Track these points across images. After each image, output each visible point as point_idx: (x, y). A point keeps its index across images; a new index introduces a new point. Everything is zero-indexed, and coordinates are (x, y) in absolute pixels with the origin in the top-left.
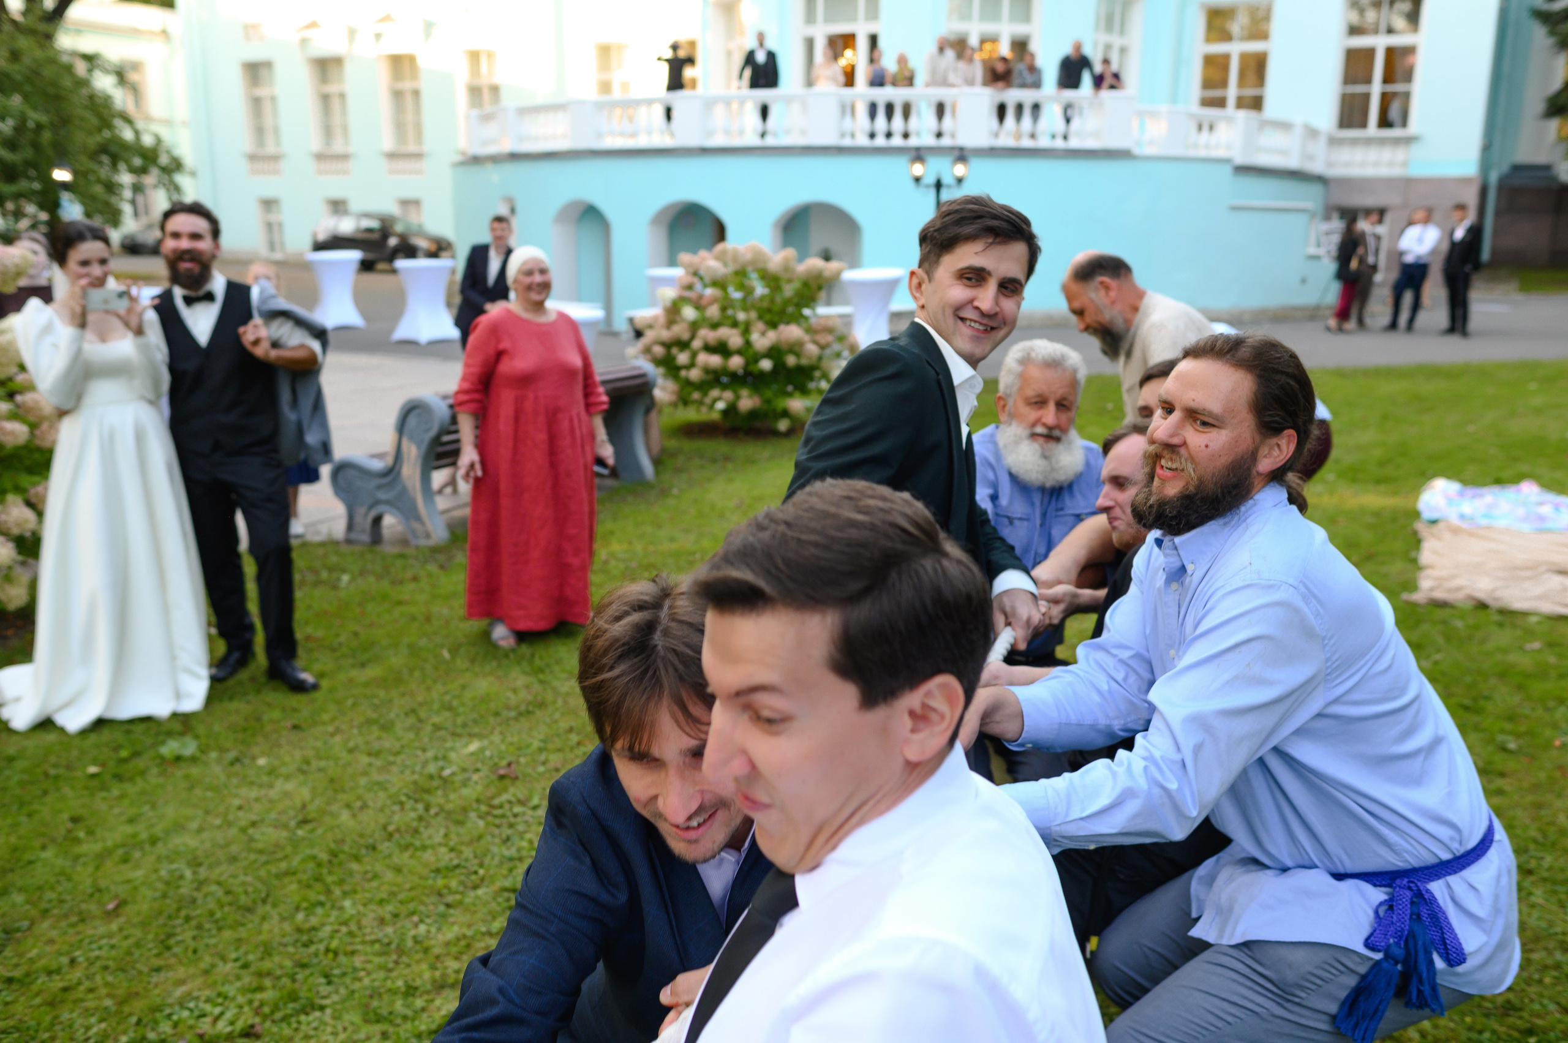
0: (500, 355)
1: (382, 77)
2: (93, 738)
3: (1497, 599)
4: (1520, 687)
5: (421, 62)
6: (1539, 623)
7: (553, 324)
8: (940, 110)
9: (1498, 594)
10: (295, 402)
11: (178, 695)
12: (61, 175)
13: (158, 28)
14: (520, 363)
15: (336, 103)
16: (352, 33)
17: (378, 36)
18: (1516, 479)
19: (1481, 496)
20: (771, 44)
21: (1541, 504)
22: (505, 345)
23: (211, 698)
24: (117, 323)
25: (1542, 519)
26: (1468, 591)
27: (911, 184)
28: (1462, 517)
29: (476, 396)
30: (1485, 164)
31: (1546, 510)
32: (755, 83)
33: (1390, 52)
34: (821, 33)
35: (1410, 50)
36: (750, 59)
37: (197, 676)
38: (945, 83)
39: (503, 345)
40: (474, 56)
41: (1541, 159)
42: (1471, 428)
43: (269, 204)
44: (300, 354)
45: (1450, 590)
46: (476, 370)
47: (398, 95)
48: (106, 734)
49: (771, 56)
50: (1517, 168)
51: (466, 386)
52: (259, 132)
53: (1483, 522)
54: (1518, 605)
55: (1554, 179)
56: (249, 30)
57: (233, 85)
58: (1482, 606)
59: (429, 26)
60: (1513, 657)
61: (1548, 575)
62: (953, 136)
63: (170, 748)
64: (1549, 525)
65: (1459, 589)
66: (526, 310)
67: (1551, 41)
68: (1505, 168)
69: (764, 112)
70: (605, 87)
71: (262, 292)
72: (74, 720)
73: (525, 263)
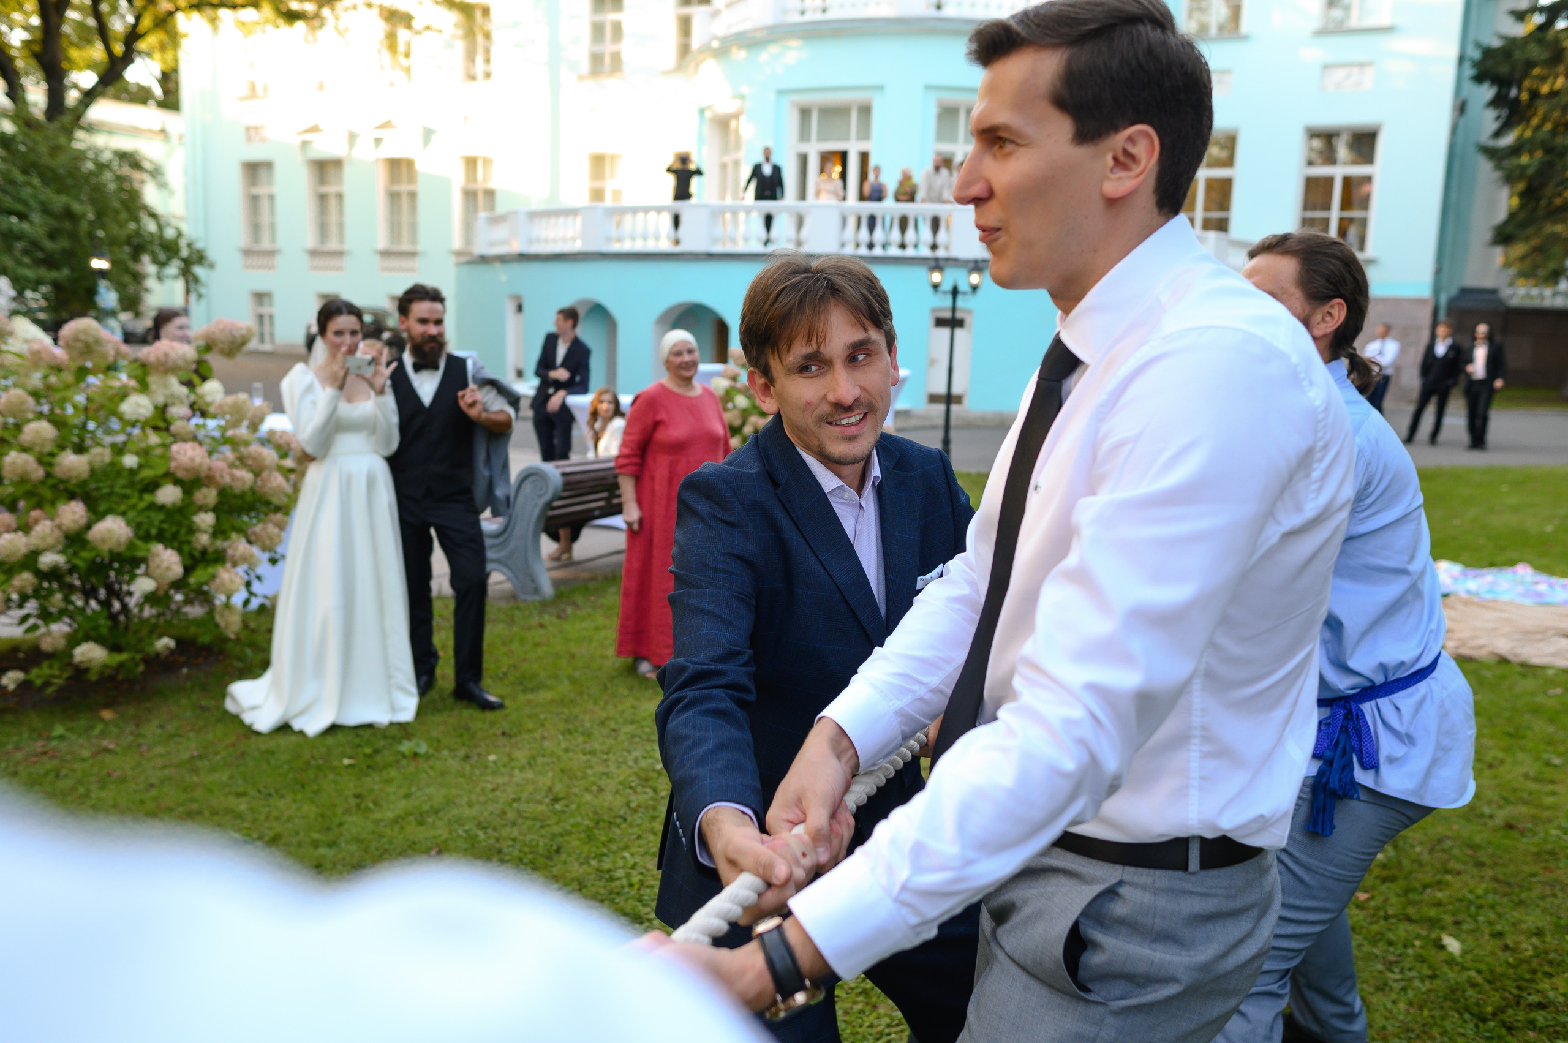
0: (657, 424)
1: (380, 179)
2: (330, 740)
3: (1516, 655)
4: (1551, 721)
5: (419, 166)
6: (1556, 675)
7: (700, 397)
8: (935, 224)
9: (1519, 651)
10: (488, 461)
11: (393, 709)
12: (99, 264)
13: (158, 128)
14: (677, 430)
15: (333, 202)
16: (352, 137)
17: (378, 141)
18: (1512, 563)
19: (1482, 576)
20: (776, 159)
21: (1537, 583)
22: (662, 416)
23: (421, 711)
24: (364, 386)
25: (1540, 595)
26: (1490, 649)
27: (930, 290)
28: (1469, 592)
29: (635, 460)
30: (1437, 289)
31: (1542, 588)
32: (760, 195)
33: (1348, 181)
34: (814, 150)
35: (1368, 179)
36: (757, 171)
37: (407, 692)
38: (940, 200)
39: (659, 417)
40: (471, 163)
41: (1488, 283)
42: (1457, 522)
43: (261, 297)
44: (501, 417)
45: (1473, 648)
46: (635, 437)
47: (394, 197)
48: (340, 736)
49: (777, 170)
50: (1465, 292)
51: (626, 451)
52: (255, 228)
53: (1489, 596)
54: (1536, 661)
55: (1500, 302)
56: (251, 133)
57: (233, 182)
58: (1503, 661)
59: (428, 133)
60: (1540, 699)
61: (1556, 639)
62: (947, 248)
63: (406, 747)
64: (1548, 600)
65: (1481, 647)
66: (679, 386)
67: (1497, 175)
68: (1453, 291)
69: (768, 220)
70: (598, 195)
71: (474, 364)
72: (313, 725)
73: (675, 345)
